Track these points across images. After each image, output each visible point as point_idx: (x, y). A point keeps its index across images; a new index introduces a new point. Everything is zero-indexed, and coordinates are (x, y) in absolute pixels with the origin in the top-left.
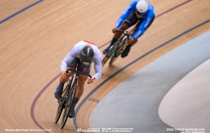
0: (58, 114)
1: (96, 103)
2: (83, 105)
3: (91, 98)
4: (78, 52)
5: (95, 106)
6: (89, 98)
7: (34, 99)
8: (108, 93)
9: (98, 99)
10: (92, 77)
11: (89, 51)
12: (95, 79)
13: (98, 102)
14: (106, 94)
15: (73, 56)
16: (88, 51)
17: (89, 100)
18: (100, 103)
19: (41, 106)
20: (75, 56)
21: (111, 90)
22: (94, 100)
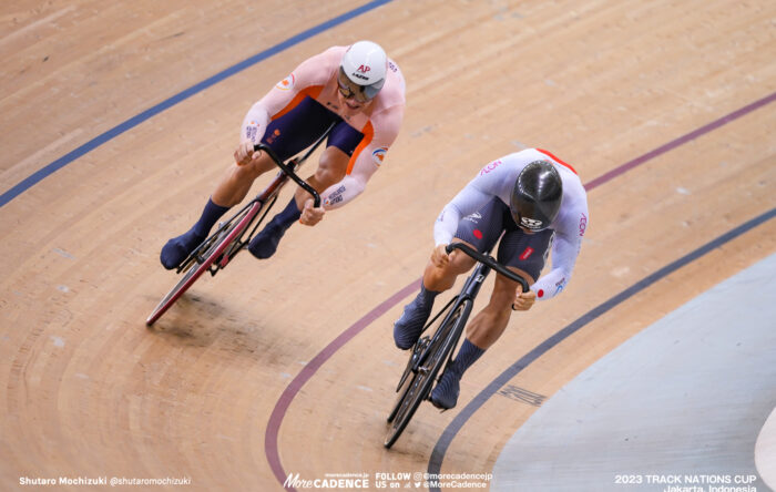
1: (529, 406)
3: (513, 388)
4: (508, 179)
5: (525, 417)
6: (504, 388)
7: (289, 382)
8: (580, 369)
9: (540, 392)
10: (531, 288)
11: (544, 185)
12: (541, 293)
13: (538, 400)
14: (575, 374)
15: (487, 193)
16: (541, 183)
17: (505, 394)
18: (546, 405)
19: (311, 412)
20: (494, 193)
21: (597, 357)
22: (522, 394)
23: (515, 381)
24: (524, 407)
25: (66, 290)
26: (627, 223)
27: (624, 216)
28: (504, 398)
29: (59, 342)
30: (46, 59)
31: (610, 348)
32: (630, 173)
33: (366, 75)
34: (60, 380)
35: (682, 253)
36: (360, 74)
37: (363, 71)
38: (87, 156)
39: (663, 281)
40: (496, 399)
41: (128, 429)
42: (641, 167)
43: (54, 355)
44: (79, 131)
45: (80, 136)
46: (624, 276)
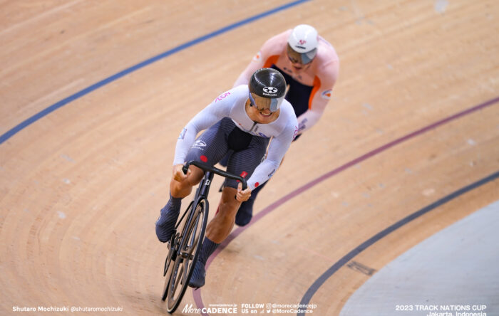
0: (165, 275)
1: (365, 275)
2: (332, 278)
3: (355, 263)
5: (361, 282)
6: (349, 262)
8: (399, 253)
9: (373, 266)
13: (371, 272)
14: (396, 256)
17: (349, 266)
18: (375, 276)
21: (410, 246)
22: (360, 267)
23: (357, 258)
24: (361, 276)
25: (68, 182)
26: (435, 161)
27: (433, 156)
28: (349, 269)
29: (62, 215)
30: (62, 32)
31: (418, 242)
32: (438, 129)
33: (304, 46)
34: (62, 240)
35: (469, 182)
36: (300, 45)
37: (302, 44)
38: (86, 97)
39: (456, 200)
40: (344, 270)
41: (105, 274)
42: (446, 126)
43: (58, 224)
44: (82, 80)
45: (83, 84)
46: (431, 194)
